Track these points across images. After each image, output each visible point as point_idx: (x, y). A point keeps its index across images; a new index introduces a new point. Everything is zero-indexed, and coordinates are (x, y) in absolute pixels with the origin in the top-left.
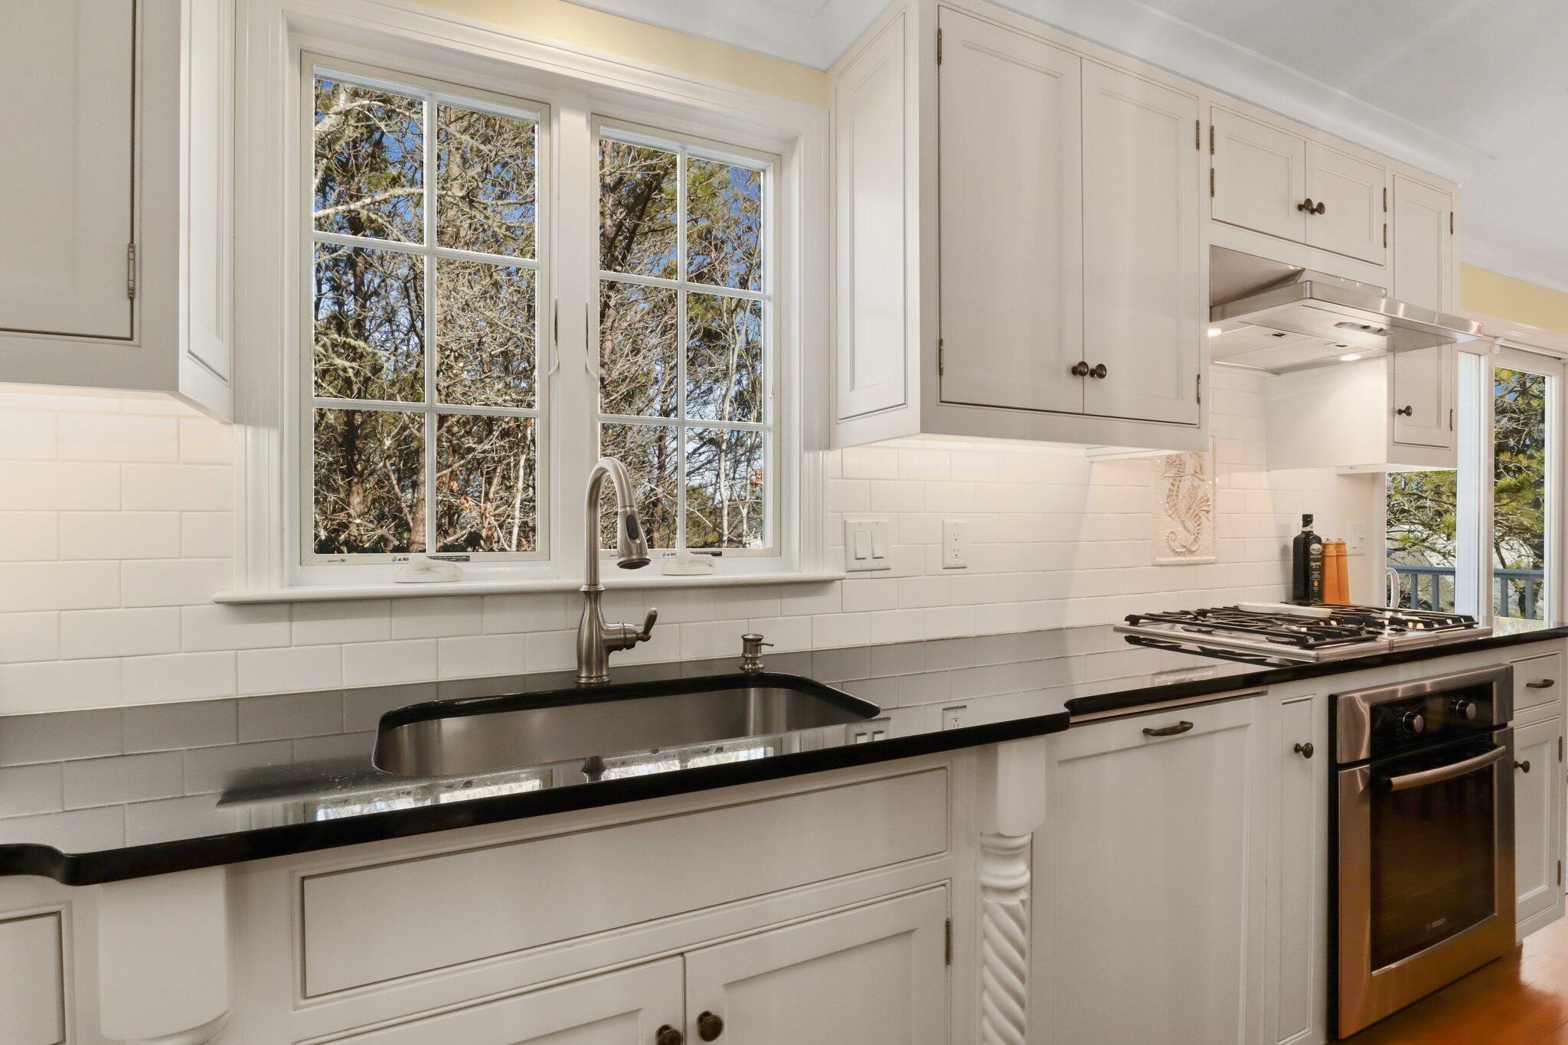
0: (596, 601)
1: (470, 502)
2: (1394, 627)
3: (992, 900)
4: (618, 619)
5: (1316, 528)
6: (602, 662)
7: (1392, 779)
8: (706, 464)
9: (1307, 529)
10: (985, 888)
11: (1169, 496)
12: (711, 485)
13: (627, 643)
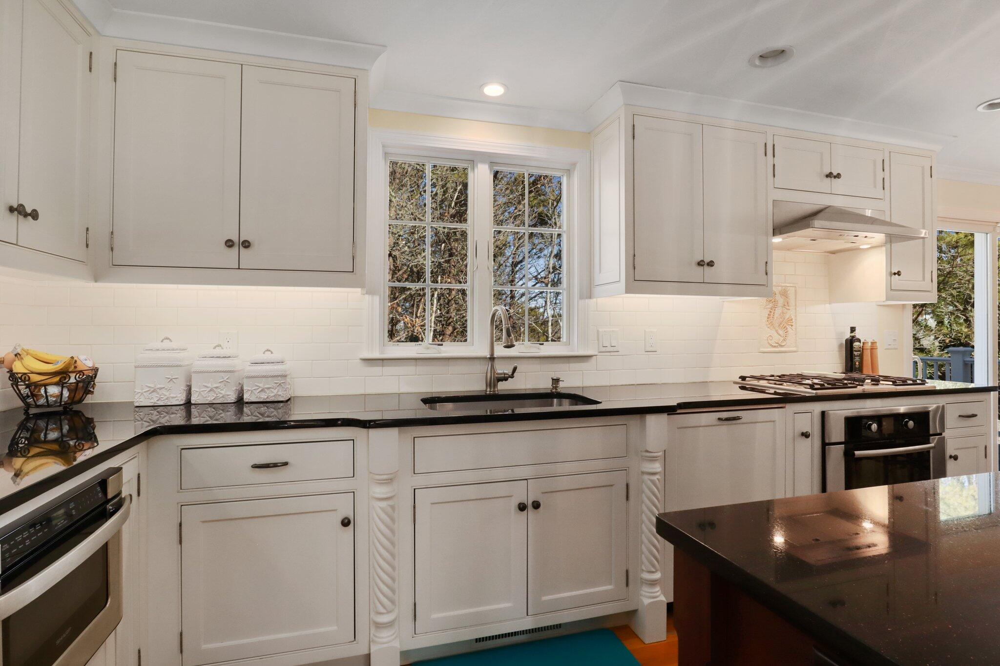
0: (493, 361)
1: (408, 319)
2: (873, 383)
3: (646, 477)
4: (502, 369)
5: (858, 334)
6: (495, 386)
7: (855, 452)
8: (538, 294)
9: (853, 334)
10: (643, 473)
11: (768, 318)
12: (542, 307)
13: (505, 379)
